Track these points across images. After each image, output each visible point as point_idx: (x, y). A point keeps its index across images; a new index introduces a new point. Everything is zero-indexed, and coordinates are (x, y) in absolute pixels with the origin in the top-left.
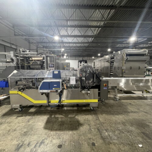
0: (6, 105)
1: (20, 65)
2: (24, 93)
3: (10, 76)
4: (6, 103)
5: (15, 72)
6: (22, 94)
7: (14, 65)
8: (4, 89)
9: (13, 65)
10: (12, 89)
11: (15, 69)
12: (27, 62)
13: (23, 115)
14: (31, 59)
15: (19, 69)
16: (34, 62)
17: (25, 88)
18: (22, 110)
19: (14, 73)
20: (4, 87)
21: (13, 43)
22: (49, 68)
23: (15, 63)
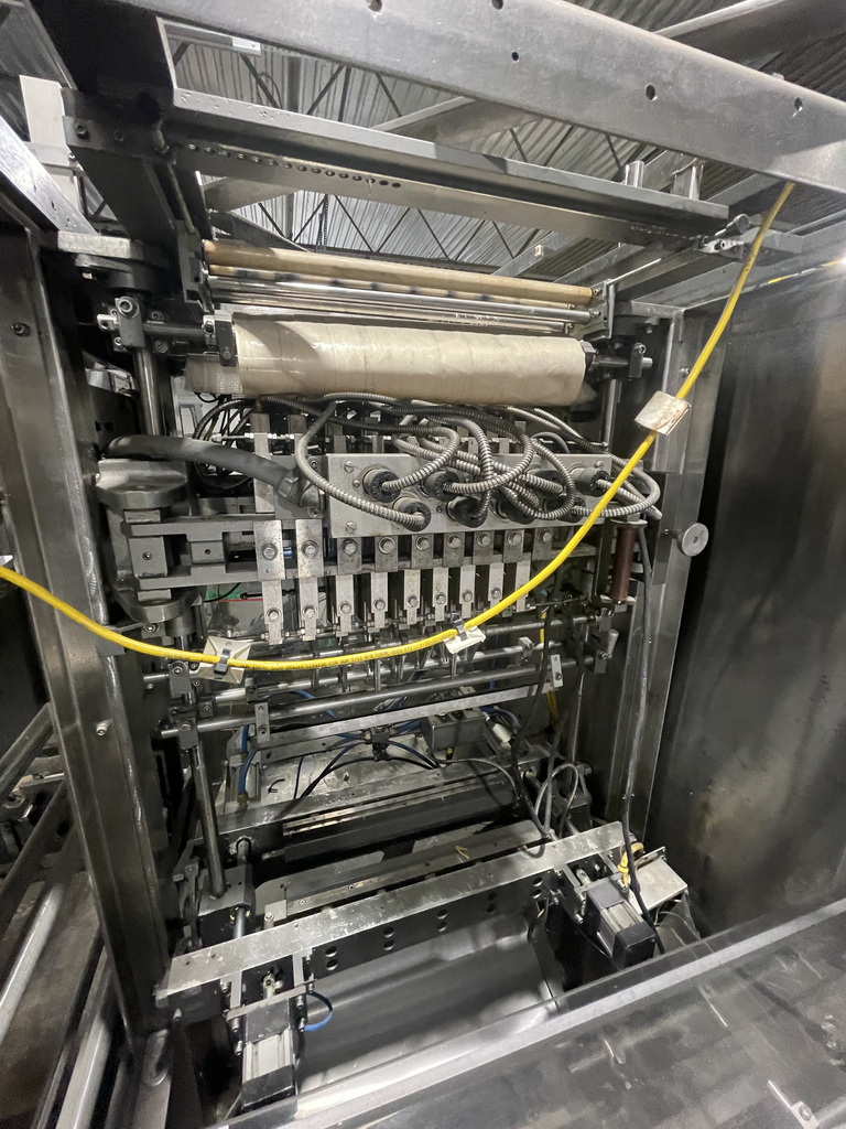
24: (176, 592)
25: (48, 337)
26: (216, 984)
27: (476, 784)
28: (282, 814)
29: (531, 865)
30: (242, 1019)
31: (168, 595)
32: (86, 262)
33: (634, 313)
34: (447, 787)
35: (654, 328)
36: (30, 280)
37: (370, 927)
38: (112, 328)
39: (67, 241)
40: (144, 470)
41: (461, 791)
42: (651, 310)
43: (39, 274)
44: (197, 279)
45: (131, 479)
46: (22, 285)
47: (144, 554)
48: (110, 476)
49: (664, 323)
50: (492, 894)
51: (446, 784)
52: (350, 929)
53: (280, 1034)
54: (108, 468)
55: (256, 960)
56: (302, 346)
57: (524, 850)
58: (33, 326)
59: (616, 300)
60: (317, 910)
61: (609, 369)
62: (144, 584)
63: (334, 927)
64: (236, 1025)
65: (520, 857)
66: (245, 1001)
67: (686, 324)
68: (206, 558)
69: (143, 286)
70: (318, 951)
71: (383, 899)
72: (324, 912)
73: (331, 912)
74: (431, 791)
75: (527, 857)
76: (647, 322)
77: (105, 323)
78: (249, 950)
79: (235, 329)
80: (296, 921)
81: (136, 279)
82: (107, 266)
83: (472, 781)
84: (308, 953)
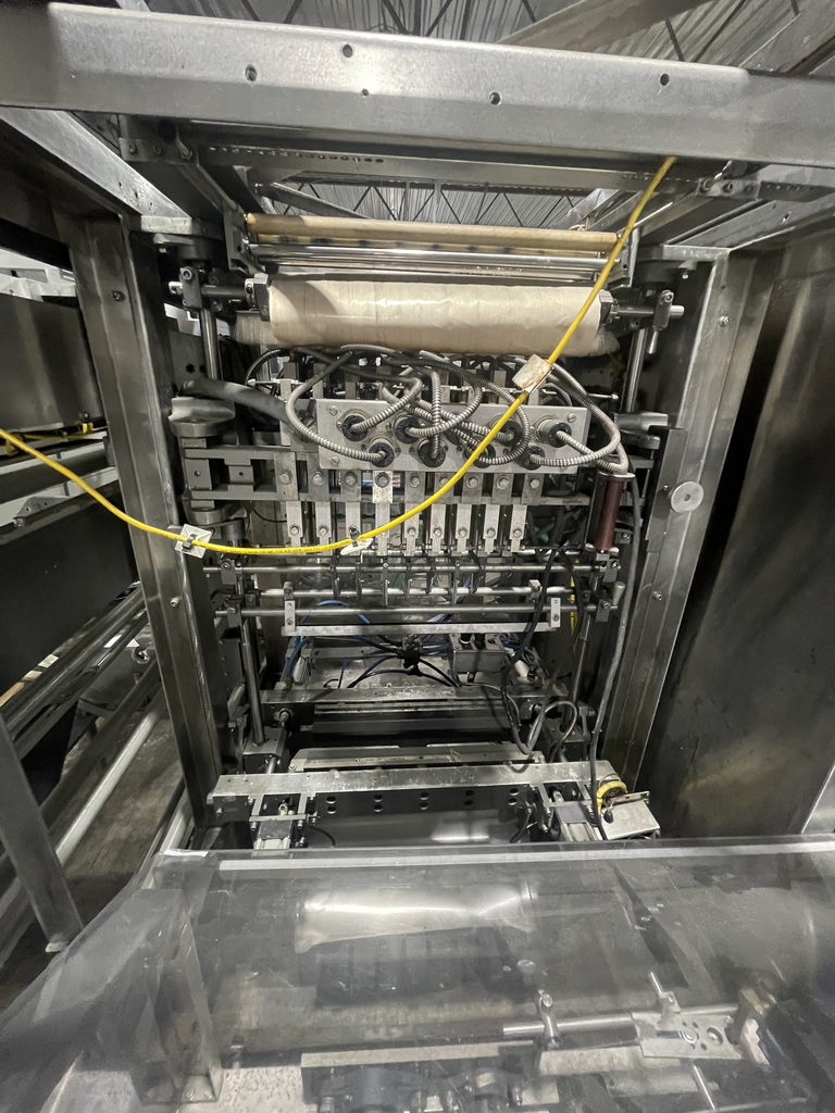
24: (219, 504)
25: (136, 302)
26: (245, 798)
27: (483, 705)
28: (316, 698)
29: (508, 777)
30: (259, 823)
31: (212, 504)
32: (161, 240)
33: (664, 258)
34: (455, 703)
35: (690, 273)
36: (123, 257)
37: (362, 790)
38: (180, 293)
39: (149, 223)
40: (205, 407)
41: (467, 708)
42: (688, 253)
43: (129, 252)
44: (239, 249)
45: (195, 414)
46: (118, 259)
47: (198, 472)
48: (179, 412)
49: (704, 267)
50: (470, 791)
51: (456, 700)
52: (347, 787)
53: (282, 839)
54: (181, 404)
55: (274, 790)
56: (324, 303)
57: (508, 764)
58: (125, 292)
59: (640, 246)
60: (327, 769)
61: (635, 318)
62: (195, 495)
63: (335, 783)
64: (254, 826)
65: (503, 770)
66: (263, 813)
67: (730, 267)
68: (239, 478)
69: (204, 257)
70: (319, 796)
71: (378, 774)
72: (332, 771)
73: (336, 772)
74: (442, 703)
75: (509, 770)
76: (682, 266)
77: (174, 288)
78: (273, 783)
79: (271, 290)
80: (308, 773)
81: (198, 250)
82: (176, 241)
83: (482, 703)
84: (313, 796)
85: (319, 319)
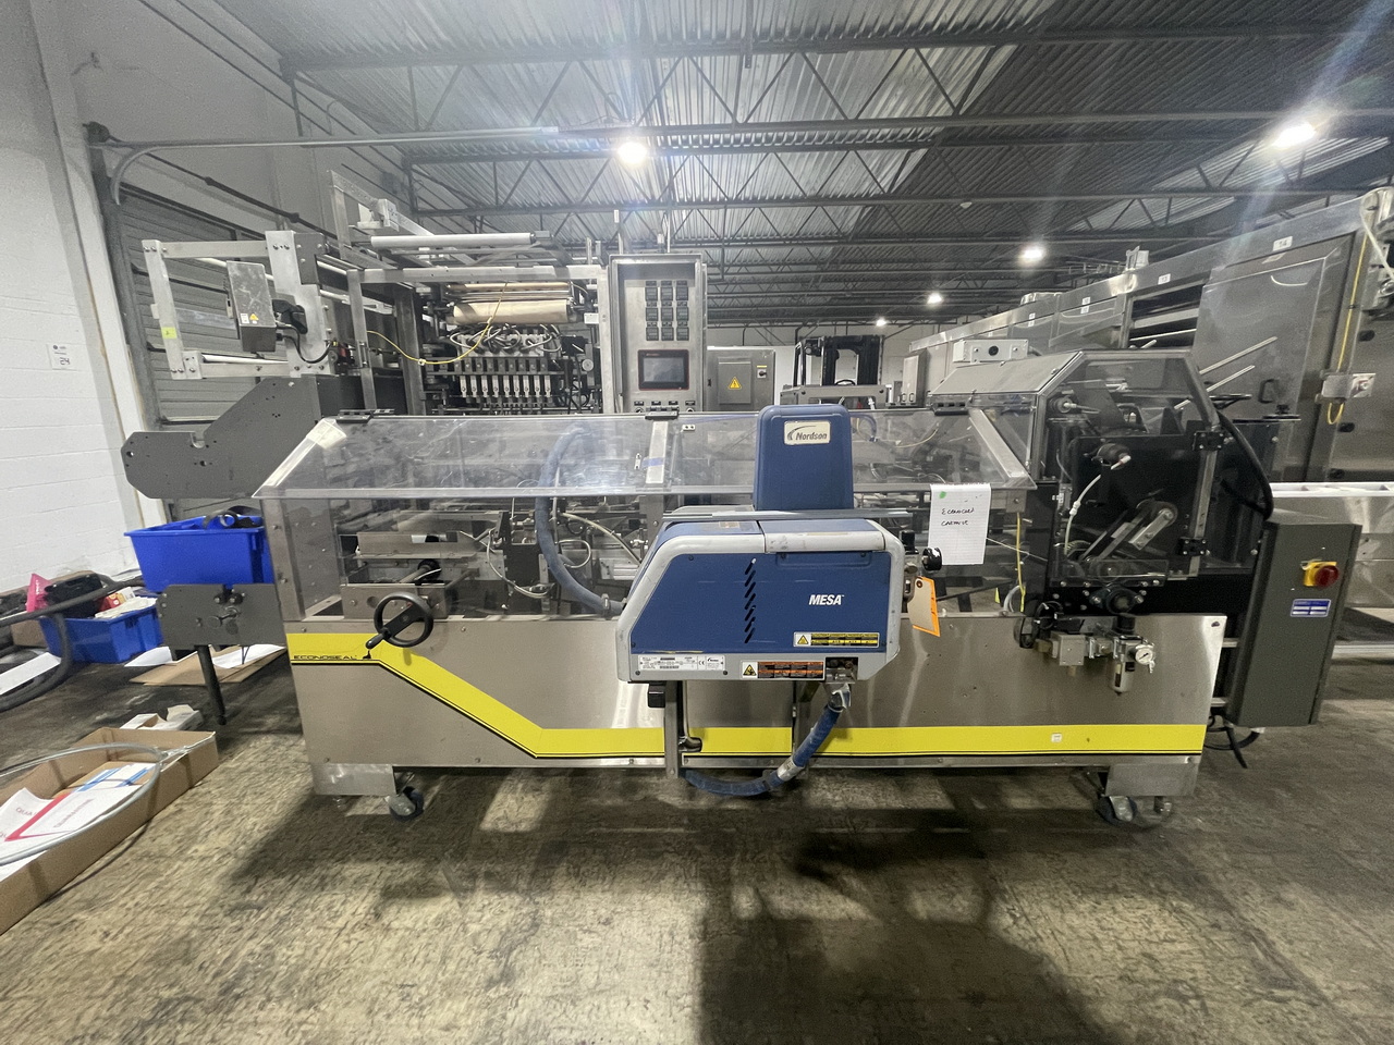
0: (268, 740)
1: (367, 375)
2: (431, 655)
3: (277, 477)
4: (270, 710)
5: (327, 434)
6: (408, 662)
7: (314, 370)
8: (240, 600)
9: (306, 371)
10: (310, 617)
11: (327, 412)
12: (423, 341)
13: (440, 877)
14: (457, 312)
15: (360, 405)
16: (490, 345)
17: (441, 606)
18: (418, 811)
19: (317, 452)
20: (241, 580)
21: (291, 211)
22: (637, 394)
23: (318, 349)
85: (470, 315)
